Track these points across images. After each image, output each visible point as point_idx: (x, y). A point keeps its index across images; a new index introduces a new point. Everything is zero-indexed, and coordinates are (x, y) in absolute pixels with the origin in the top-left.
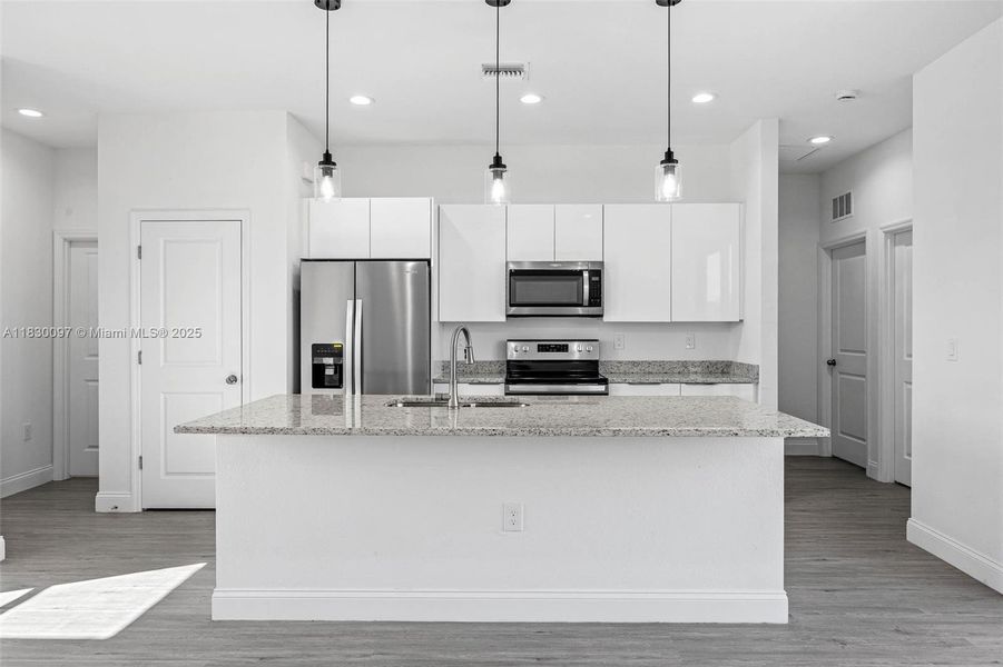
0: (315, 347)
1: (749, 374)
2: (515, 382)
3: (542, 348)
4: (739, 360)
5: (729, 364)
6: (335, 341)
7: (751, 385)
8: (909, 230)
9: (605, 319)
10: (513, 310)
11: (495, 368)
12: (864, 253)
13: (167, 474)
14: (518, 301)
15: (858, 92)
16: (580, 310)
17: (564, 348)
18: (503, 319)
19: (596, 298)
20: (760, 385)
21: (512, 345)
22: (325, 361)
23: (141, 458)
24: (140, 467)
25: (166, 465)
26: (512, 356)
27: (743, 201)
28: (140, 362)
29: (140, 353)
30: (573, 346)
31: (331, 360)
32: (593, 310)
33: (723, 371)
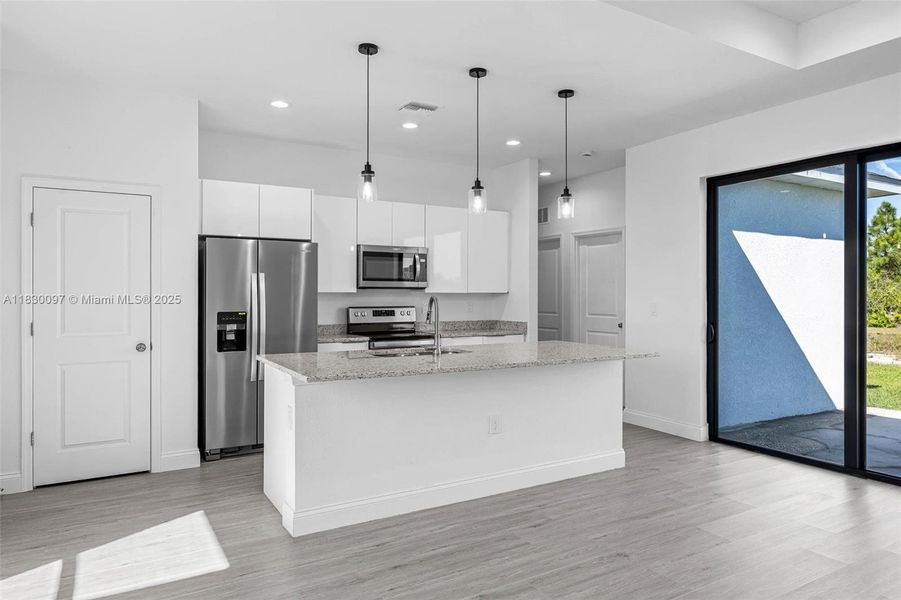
0: (220, 315)
1: (518, 328)
2: (377, 340)
3: (376, 314)
4: (504, 319)
5: (495, 323)
6: (241, 309)
7: (522, 336)
8: (620, 233)
9: (427, 291)
10: (362, 283)
11: (337, 331)
12: (559, 246)
13: (65, 446)
14: (368, 276)
15: (593, 152)
16: (411, 284)
17: (392, 313)
18: (354, 290)
19: (423, 277)
20: (528, 336)
21: (353, 311)
22: (229, 327)
23: (32, 434)
24: (32, 444)
25: (63, 439)
26: (353, 320)
27: (509, 211)
28: (32, 334)
29: (32, 325)
30: (397, 311)
31: (234, 327)
32: (421, 284)
33: (490, 327)
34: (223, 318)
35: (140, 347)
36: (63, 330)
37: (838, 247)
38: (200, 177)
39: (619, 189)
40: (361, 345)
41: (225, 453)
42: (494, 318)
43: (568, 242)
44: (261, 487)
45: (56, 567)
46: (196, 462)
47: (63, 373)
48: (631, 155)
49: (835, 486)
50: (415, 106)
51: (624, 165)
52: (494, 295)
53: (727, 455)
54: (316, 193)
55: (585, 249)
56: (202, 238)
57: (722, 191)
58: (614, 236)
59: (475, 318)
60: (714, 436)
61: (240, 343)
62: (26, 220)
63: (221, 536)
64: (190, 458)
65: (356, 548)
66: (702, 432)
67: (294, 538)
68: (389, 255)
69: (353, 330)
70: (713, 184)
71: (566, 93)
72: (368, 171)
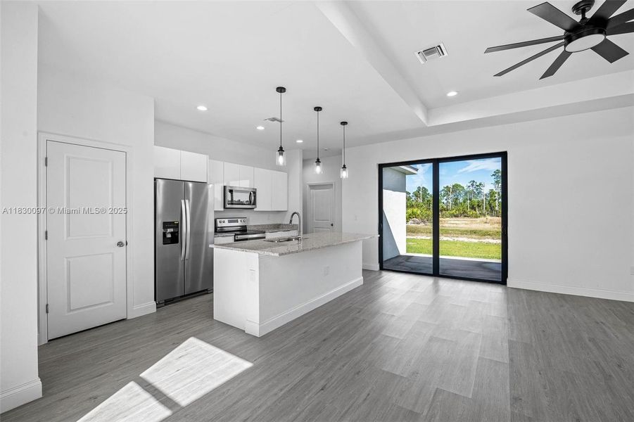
0: (164, 223)
3: (230, 221)
5: (280, 225)
6: (176, 220)
9: (255, 210)
10: (227, 206)
13: (69, 310)
16: (249, 206)
17: (237, 221)
18: (222, 209)
19: (254, 203)
21: (219, 221)
22: (169, 230)
23: (47, 305)
24: (47, 312)
26: (219, 225)
27: (288, 172)
28: (46, 239)
29: (46, 232)
30: (239, 220)
32: (253, 206)
34: (166, 225)
35: (120, 244)
36: (69, 235)
38: (155, 144)
41: (167, 302)
46: (155, 311)
47: (69, 263)
50: (273, 119)
52: (279, 212)
54: (210, 159)
55: (313, 191)
56: (155, 179)
57: (384, 170)
59: (272, 223)
60: (382, 268)
62: (42, 162)
64: (151, 307)
70: (381, 167)
71: (344, 123)
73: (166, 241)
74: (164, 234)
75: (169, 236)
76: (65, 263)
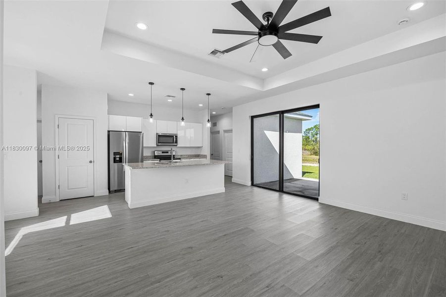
0: (114, 153)
1: (205, 157)
2: (162, 160)
3: (163, 153)
4: (202, 154)
6: (120, 151)
8: (232, 130)
9: (178, 146)
10: (158, 144)
11: (151, 157)
12: (219, 133)
13: (68, 189)
16: (173, 144)
17: (168, 152)
18: (156, 146)
19: (176, 142)
20: (208, 158)
21: (156, 152)
22: (117, 156)
23: (59, 186)
24: (59, 188)
25: (68, 187)
26: (156, 154)
27: (202, 123)
28: (59, 158)
29: (59, 156)
30: (169, 152)
31: (119, 156)
32: (176, 144)
33: (198, 156)
34: (115, 154)
35: (91, 162)
36: (68, 157)
37: (278, 133)
38: (108, 114)
39: (231, 116)
40: (157, 161)
41: (116, 191)
42: (199, 154)
43: (222, 132)
44: (125, 198)
45: (65, 217)
46: (108, 194)
47: (68, 169)
48: (234, 109)
49: (276, 194)
50: (170, 96)
51: (232, 112)
52: (199, 147)
53: (256, 189)
54: (144, 118)
55: (226, 134)
56: (109, 131)
57: (255, 120)
58: (230, 131)
59: (193, 154)
60: (253, 184)
61: (121, 160)
62: (57, 127)
63: (110, 209)
64: (106, 192)
65: (146, 210)
66: (249, 183)
67: (131, 209)
68: (171, 136)
69: (156, 157)
70: (253, 118)
71: (209, 94)
72: (151, 115)
73: (115, 161)
74: (115, 158)
75: (118, 159)
76: (67, 169)
